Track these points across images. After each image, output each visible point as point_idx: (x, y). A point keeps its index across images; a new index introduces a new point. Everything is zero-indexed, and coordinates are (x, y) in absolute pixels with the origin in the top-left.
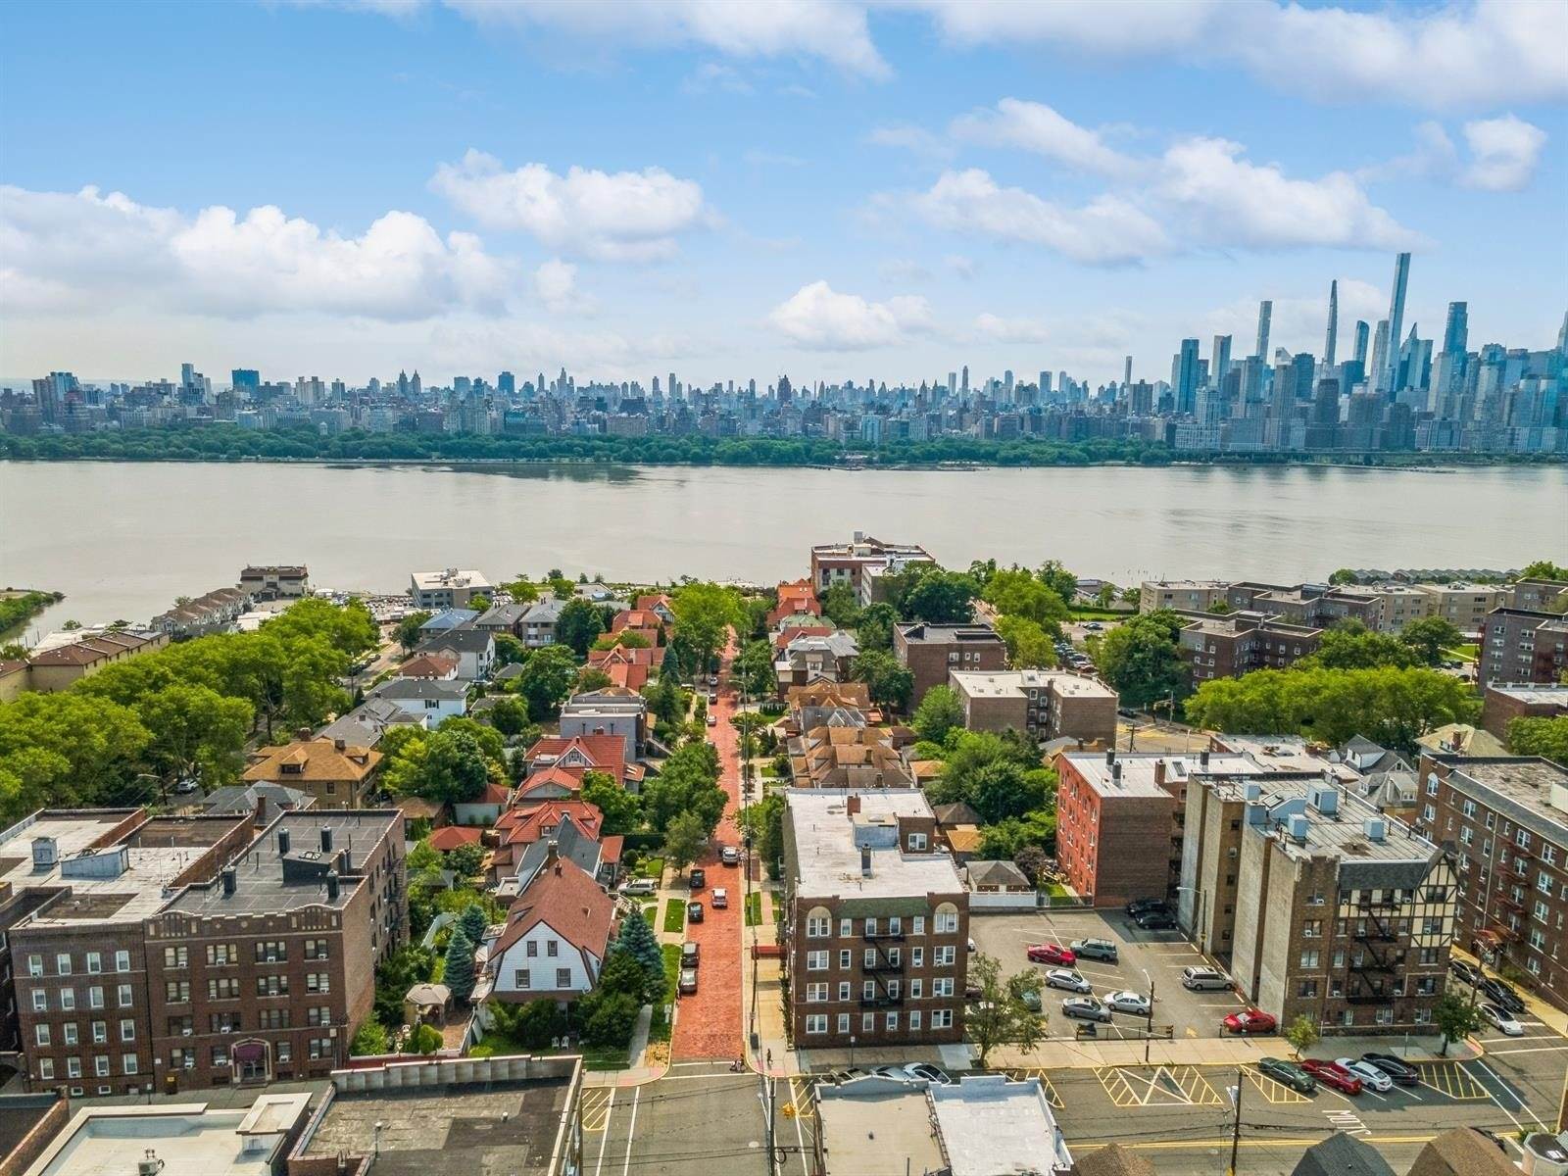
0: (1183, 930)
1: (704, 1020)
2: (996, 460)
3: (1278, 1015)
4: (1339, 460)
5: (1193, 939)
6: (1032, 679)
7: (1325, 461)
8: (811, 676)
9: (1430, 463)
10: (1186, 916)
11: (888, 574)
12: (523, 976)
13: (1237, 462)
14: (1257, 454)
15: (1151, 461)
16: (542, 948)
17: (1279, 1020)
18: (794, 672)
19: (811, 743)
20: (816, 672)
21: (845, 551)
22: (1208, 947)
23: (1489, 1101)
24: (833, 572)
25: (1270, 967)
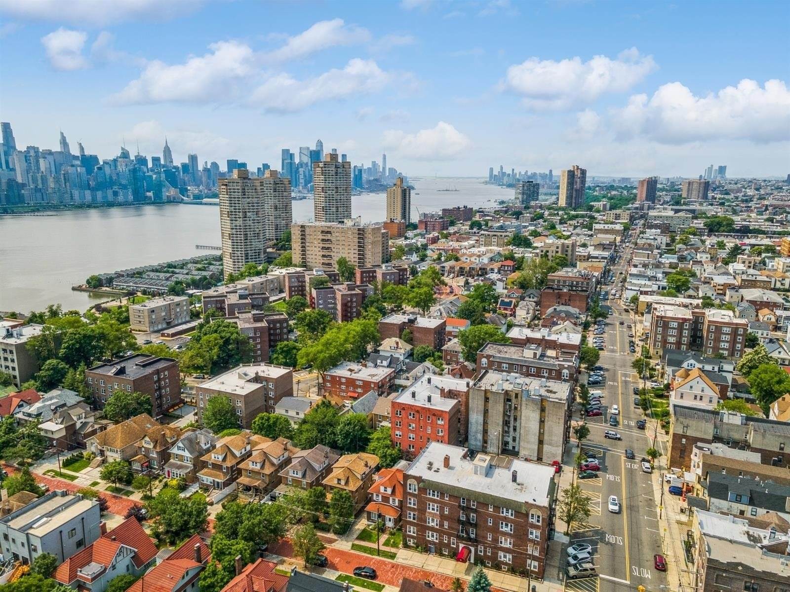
3: (559, 459)
6: (246, 374)
18: (65, 428)
20: (81, 421)
25: (550, 444)
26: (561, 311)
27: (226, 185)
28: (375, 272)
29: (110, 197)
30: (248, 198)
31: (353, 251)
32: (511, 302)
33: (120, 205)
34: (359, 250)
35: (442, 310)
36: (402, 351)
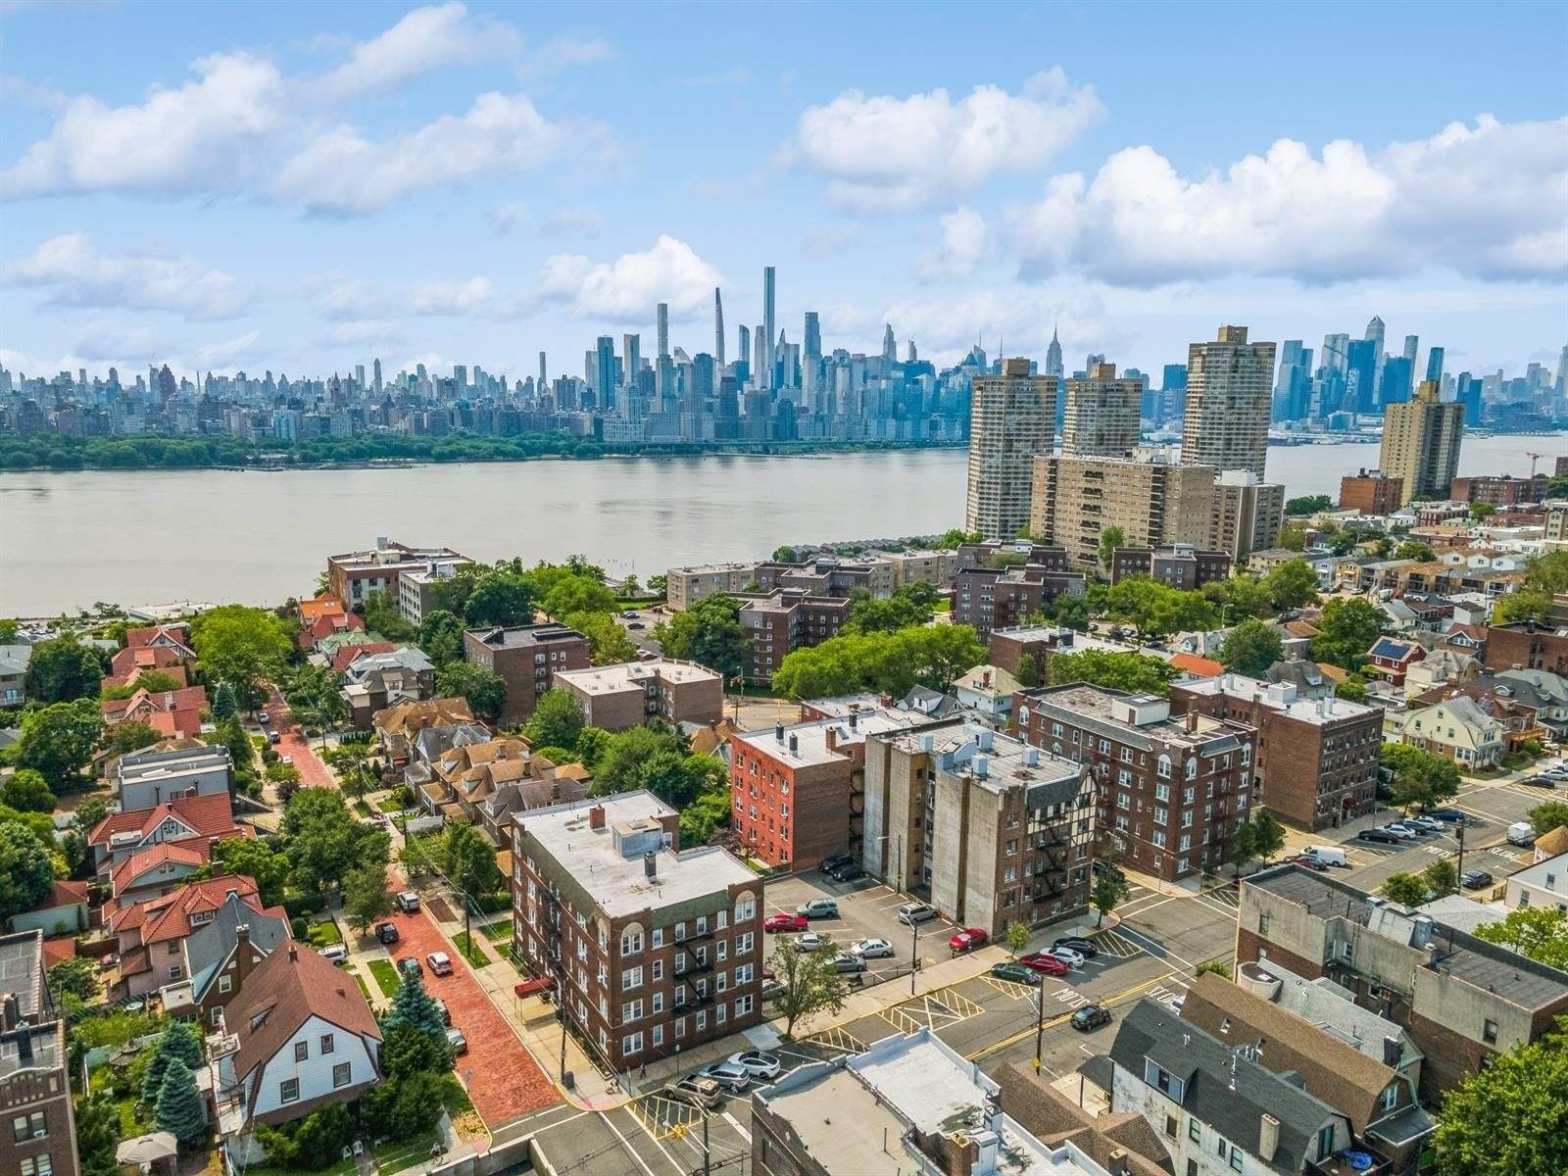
0: (872, 876)
1: (495, 1076)
2: (431, 456)
3: (988, 927)
4: (743, 449)
5: (884, 881)
6: (638, 670)
7: (734, 451)
8: (391, 696)
9: (811, 450)
10: (873, 863)
11: (431, 580)
12: (290, 1087)
13: (661, 453)
14: (676, 446)
15: (583, 454)
16: (314, 1048)
17: (990, 932)
18: (371, 695)
19: (449, 766)
20: (396, 692)
21: (368, 559)
22: (904, 886)
23: (1143, 954)
24: (365, 582)
25: (976, 888)
26: (1504, 680)
27: (981, 389)
28: (1149, 557)
29: (925, 432)
30: (1020, 414)
31: (1140, 517)
32: (1406, 649)
33: (935, 445)
34: (1152, 515)
35: (1201, 641)
36: (991, 694)
